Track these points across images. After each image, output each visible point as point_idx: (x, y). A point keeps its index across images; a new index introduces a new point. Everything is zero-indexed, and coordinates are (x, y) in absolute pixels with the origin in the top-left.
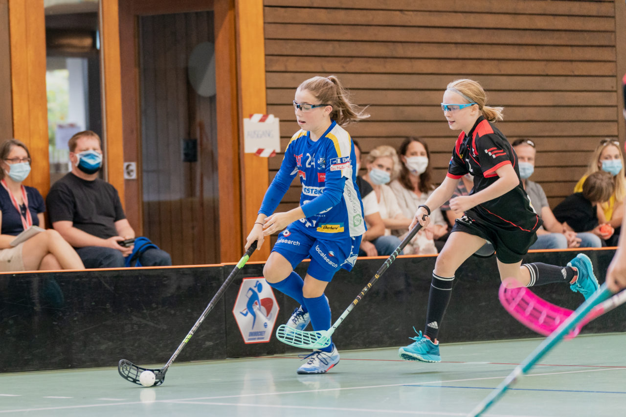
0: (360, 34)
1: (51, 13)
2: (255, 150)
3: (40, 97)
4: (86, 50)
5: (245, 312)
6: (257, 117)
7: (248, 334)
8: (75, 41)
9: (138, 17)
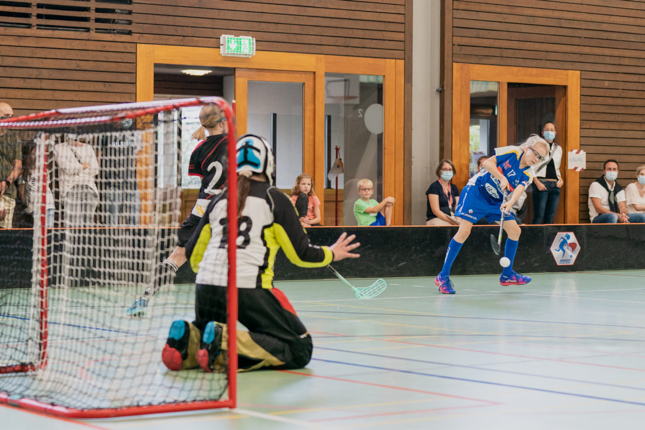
0: (629, 111)
1: (474, 96)
2: (573, 168)
3: (466, 138)
4: (490, 115)
5: (558, 249)
6: (575, 151)
7: (559, 260)
8: (484, 111)
9: (517, 99)
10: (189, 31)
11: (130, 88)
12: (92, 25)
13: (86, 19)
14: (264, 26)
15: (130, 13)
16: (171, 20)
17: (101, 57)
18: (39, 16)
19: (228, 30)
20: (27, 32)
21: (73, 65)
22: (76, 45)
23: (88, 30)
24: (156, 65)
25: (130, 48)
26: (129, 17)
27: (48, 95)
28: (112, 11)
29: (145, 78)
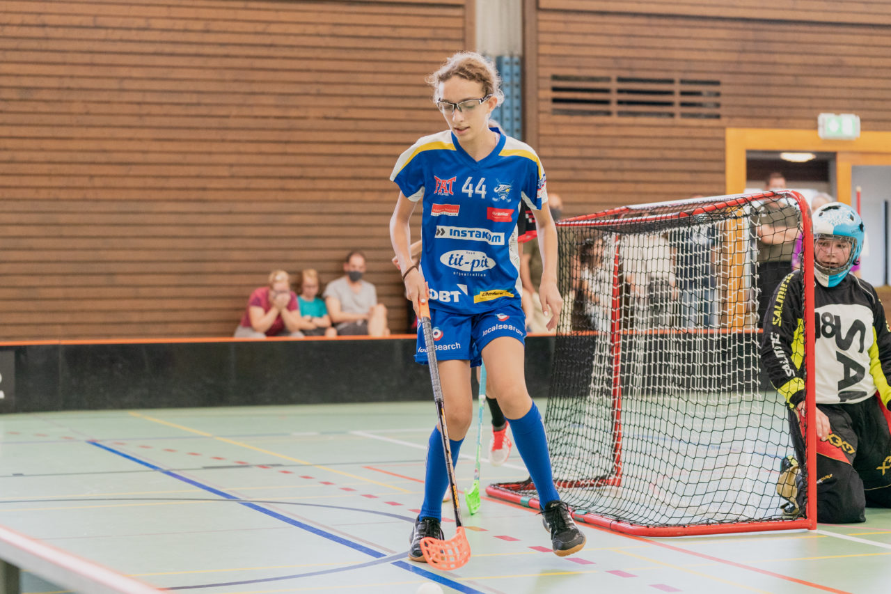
10: (783, 112)
11: (718, 177)
12: (677, 109)
13: (669, 104)
14: (868, 104)
15: (718, 94)
16: (762, 101)
17: (687, 143)
18: (620, 102)
19: (827, 109)
20: (607, 119)
21: (656, 154)
22: (660, 132)
23: (672, 115)
24: (748, 152)
25: (718, 133)
26: (717, 100)
27: (631, 187)
28: (698, 94)
29: (736, 166)
